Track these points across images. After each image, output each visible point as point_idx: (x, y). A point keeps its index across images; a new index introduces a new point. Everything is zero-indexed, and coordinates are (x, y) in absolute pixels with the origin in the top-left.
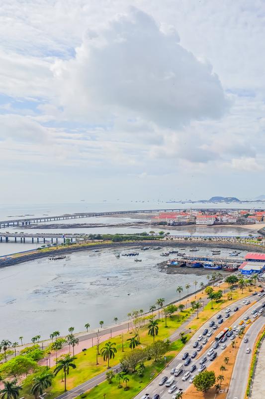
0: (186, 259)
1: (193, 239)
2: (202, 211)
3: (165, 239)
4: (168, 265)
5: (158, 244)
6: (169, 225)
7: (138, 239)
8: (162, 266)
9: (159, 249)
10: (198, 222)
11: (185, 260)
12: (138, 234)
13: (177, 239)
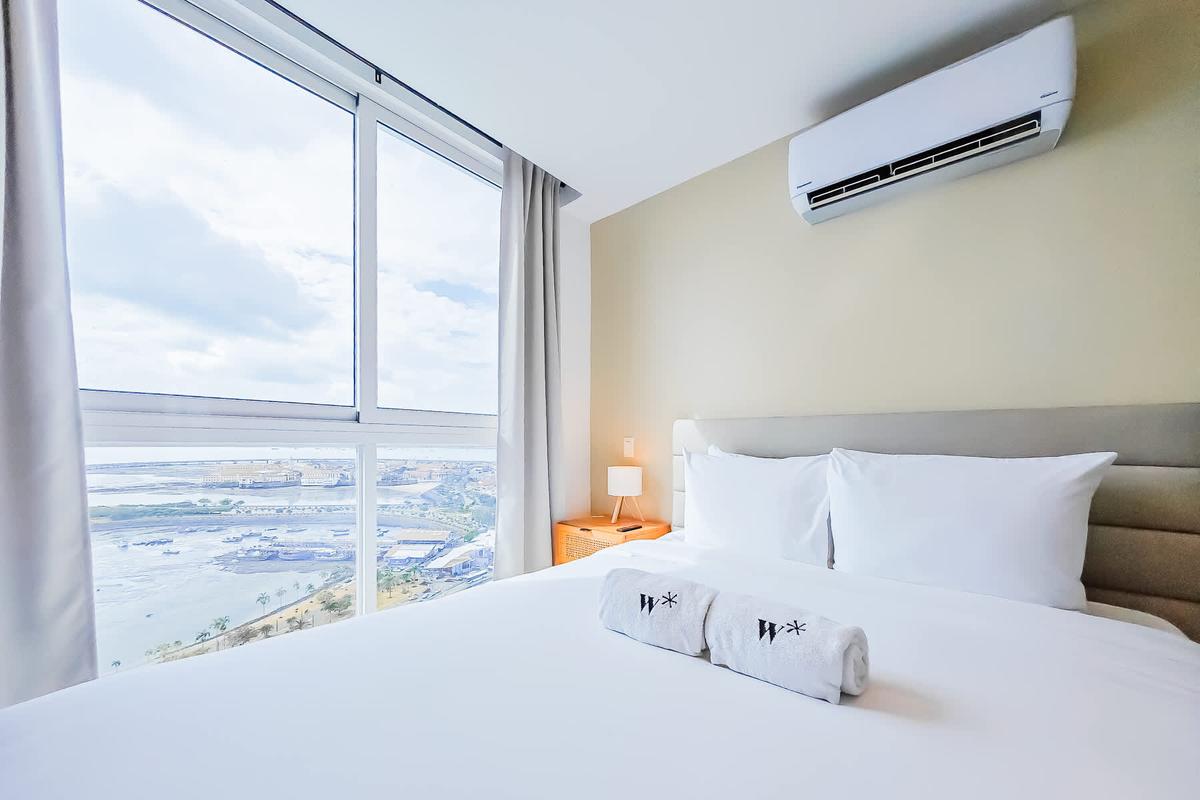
0: (278, 546)
1: (294, 512)
2: (315, 463)
3: (233, 512)
4: (239, 559)
5: (218, 522)
6: (243, 487)
7: (171, 513)
8: (223, 561)
9: (218, 530)
10: (304, 481)
11: (277, 548)
12: (173, 505)
13: (259, 512)
